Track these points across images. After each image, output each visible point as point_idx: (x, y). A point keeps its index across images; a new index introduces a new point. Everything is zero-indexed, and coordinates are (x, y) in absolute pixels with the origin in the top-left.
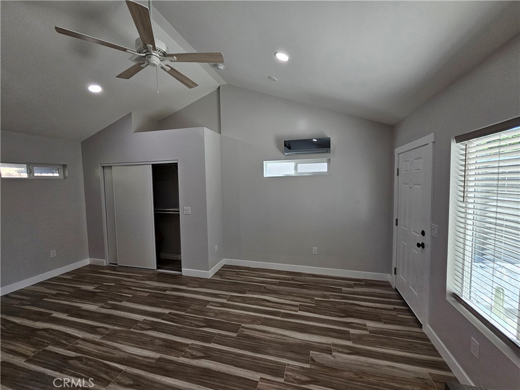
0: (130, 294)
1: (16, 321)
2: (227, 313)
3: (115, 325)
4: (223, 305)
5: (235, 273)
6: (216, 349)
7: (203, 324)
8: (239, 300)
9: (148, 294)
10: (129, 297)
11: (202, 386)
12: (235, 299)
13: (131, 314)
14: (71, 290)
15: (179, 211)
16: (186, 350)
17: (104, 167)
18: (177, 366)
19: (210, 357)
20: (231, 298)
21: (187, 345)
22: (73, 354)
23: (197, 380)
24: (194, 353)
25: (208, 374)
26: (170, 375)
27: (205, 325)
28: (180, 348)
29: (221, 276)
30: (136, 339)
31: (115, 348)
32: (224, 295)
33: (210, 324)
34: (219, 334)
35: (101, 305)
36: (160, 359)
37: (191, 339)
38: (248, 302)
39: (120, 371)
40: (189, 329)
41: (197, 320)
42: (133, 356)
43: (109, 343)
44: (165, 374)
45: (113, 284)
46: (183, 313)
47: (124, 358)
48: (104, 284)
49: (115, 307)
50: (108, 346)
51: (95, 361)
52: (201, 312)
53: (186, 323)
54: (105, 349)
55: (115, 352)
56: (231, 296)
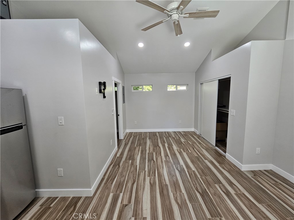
0: (190, 151)
1: (159, 141)
2: (223, 200)
3: (173, 159)
4: (228, 194)
5: (274, 182)
6: (189, 209)
7: (200, 191)
8: (246, 202)
9: (197, 156)
10: (189, 152)
11: (162, 214)
12: (243, 199)
13: (181, 159)
14: (178, 138)
15: (228, 111)
16: (178, 193)
17: (201, 84)
18: (167, 194)
19: (181, 208)
20: (241, 195)
21: (181, 191)
22: (155, 159)
23: (164, 209)
24: (178, 198)
25: (170, 214)
26: (161, 195)
27: (201, 192)
28: (177, 190)
29: (255, 175)
30: (170, 170)
31: (163, 168)
32: (238, 189)
33: (204, 194)
34: (200, 205)
35: (178, 149)
36: (166, 185)
37: (186, 191)
38: (253, 211)
39: (155, 176)
40: (191, 186)
41: (200, 186)
42: (163, 175)
43: (164, 164)
44: (161, 192)
45: (191, 143)
46: (199, 176)
47: (160, 173)
48: (189, 142)
49: (180, 153)
50: (162, 164)
51: (155, 166)
52: (208, 184)
53: (194, 182)
54: (161, 164)
55: (161, 168)
56: (243, 194)
